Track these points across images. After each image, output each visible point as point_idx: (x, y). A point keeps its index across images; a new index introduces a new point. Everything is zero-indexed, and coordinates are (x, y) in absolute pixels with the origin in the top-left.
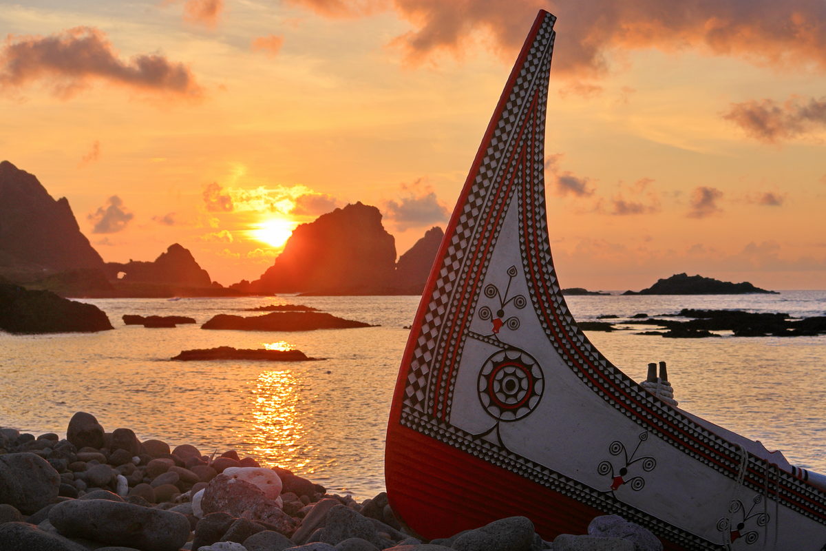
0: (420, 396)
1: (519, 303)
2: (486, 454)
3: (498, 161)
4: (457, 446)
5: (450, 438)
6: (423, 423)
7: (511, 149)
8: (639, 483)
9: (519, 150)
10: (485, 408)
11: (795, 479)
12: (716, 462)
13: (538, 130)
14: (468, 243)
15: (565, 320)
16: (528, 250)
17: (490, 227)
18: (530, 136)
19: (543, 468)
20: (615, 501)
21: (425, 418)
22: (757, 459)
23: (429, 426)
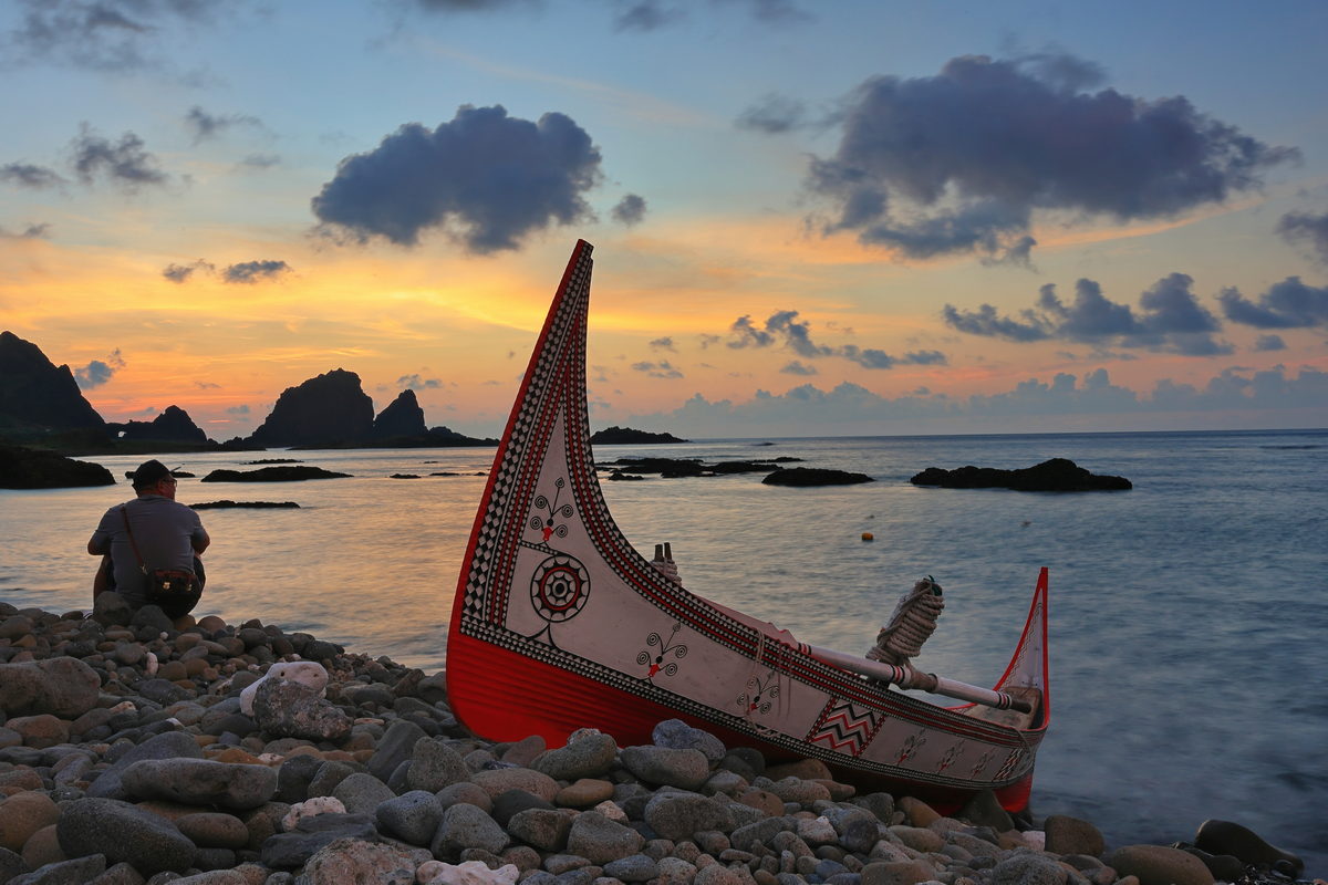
0: (478, 604)
1: (567, 512)
2: (538, 654)
3: (545, 380)
4: (512, 648)
5: (506, 642)
6: (481, 630)
7: (556, 369)
8: (673, 668)
9: (563, 369)
10: (538, 612)
11: (802, 655)
12: (738, 646)
13: (579, 351)
14: (519, 457)
15: (608, 525)
16: (574, 462)
17: (539, 443)
18: (573, 357)
19: (589, 662)
20: (652, 686)
21: (483, 625)
22: (771, 640)
23: (486, 632)
